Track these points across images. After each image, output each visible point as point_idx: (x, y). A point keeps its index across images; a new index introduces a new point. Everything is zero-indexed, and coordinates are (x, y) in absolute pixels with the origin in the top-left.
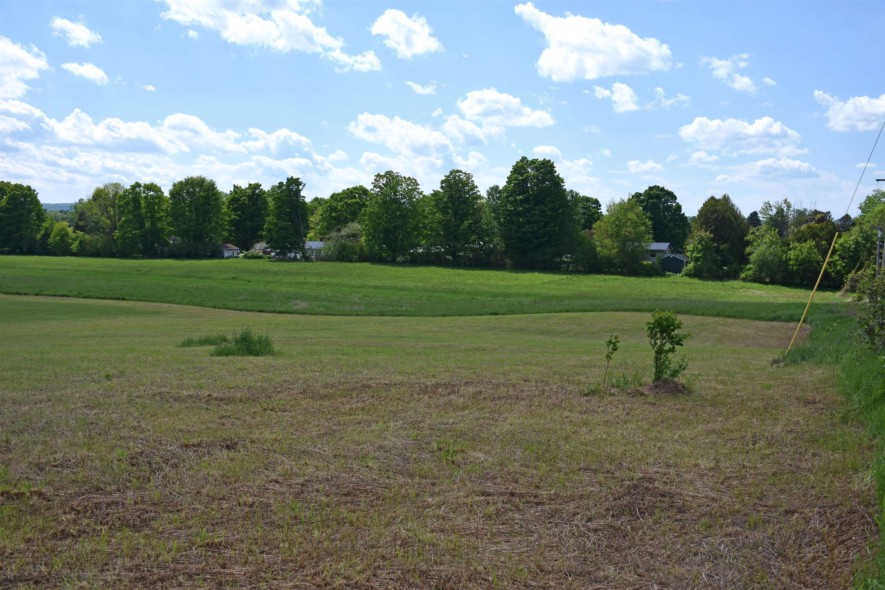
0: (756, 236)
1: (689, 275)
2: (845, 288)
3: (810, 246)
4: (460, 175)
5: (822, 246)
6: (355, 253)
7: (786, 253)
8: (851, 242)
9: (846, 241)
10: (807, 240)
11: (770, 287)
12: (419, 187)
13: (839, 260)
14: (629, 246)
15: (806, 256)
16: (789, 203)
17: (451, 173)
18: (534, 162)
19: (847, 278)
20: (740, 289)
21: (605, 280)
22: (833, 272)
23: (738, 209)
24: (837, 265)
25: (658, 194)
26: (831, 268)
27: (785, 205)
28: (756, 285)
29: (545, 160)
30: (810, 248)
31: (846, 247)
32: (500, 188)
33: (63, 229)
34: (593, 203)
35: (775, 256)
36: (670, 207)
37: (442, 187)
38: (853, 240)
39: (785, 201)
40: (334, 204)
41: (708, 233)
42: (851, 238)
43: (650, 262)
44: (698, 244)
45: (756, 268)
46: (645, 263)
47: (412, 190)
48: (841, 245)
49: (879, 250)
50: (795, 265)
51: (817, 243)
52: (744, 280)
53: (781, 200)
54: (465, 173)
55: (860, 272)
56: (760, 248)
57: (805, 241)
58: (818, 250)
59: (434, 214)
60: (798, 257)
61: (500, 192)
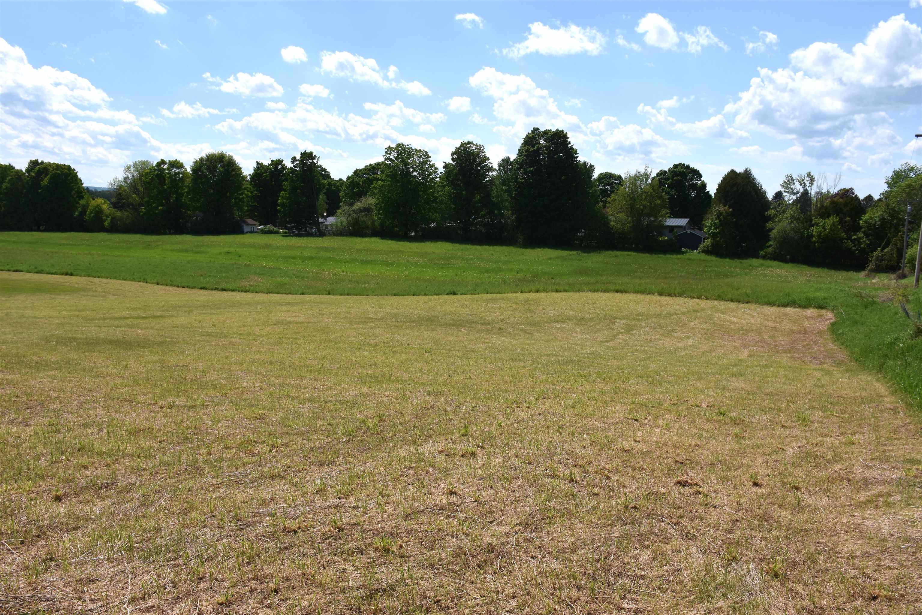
0: (777, 211)
1: (706, 252)
2: (869, 267)
3: (833, 222)
4: (471, 146)
5: (846, 222)
6: (368, 227)
7: (808, 229)
8: (877, 219)
9: (871, 217)
10: (830, 216)
11: (790, 265)
12: (430, 159)
13: (863, 238)
14: (645, 220)
15: (829, 233)
16: (812, 176)
17: (462, 145)
18: (546, 132)
19: (872, 257)
20: (758, 267)
21: (616, 256)
22: (857, 250)
23: (759, 183)
24: (861, 242)
25: (683, 171)
26: (854, 246)
27: (808, 179)
28: (775, 263)
29: (557, 130)
30: (833, 224)
31: (871, 223)
32: (511, 160)
33: (98, 206)
34: (616, 180)
35: (796, 232)
36: (695, 185)
37: (453, 159)
38: (879, 217)
39: (809, 175)
40: (356, 179)
41: (726, 208)
42: (877, 215)
43: (666, 238)
44: (716, 219)
45: (776, 244)
46: (660, 239)
47: (423, 162)
48: (866, 222)
49: (907, 226)
50: (817, 242)
51: (841, 219)
52: (764, 257)
53: (804, 173)
54: (476, 145)
55: (886, 250)
56: (781, 224)
57: (828, 217)
58: (842, 226)
59: (444, 186)
60: (821, 233)
61: (511, 164)
